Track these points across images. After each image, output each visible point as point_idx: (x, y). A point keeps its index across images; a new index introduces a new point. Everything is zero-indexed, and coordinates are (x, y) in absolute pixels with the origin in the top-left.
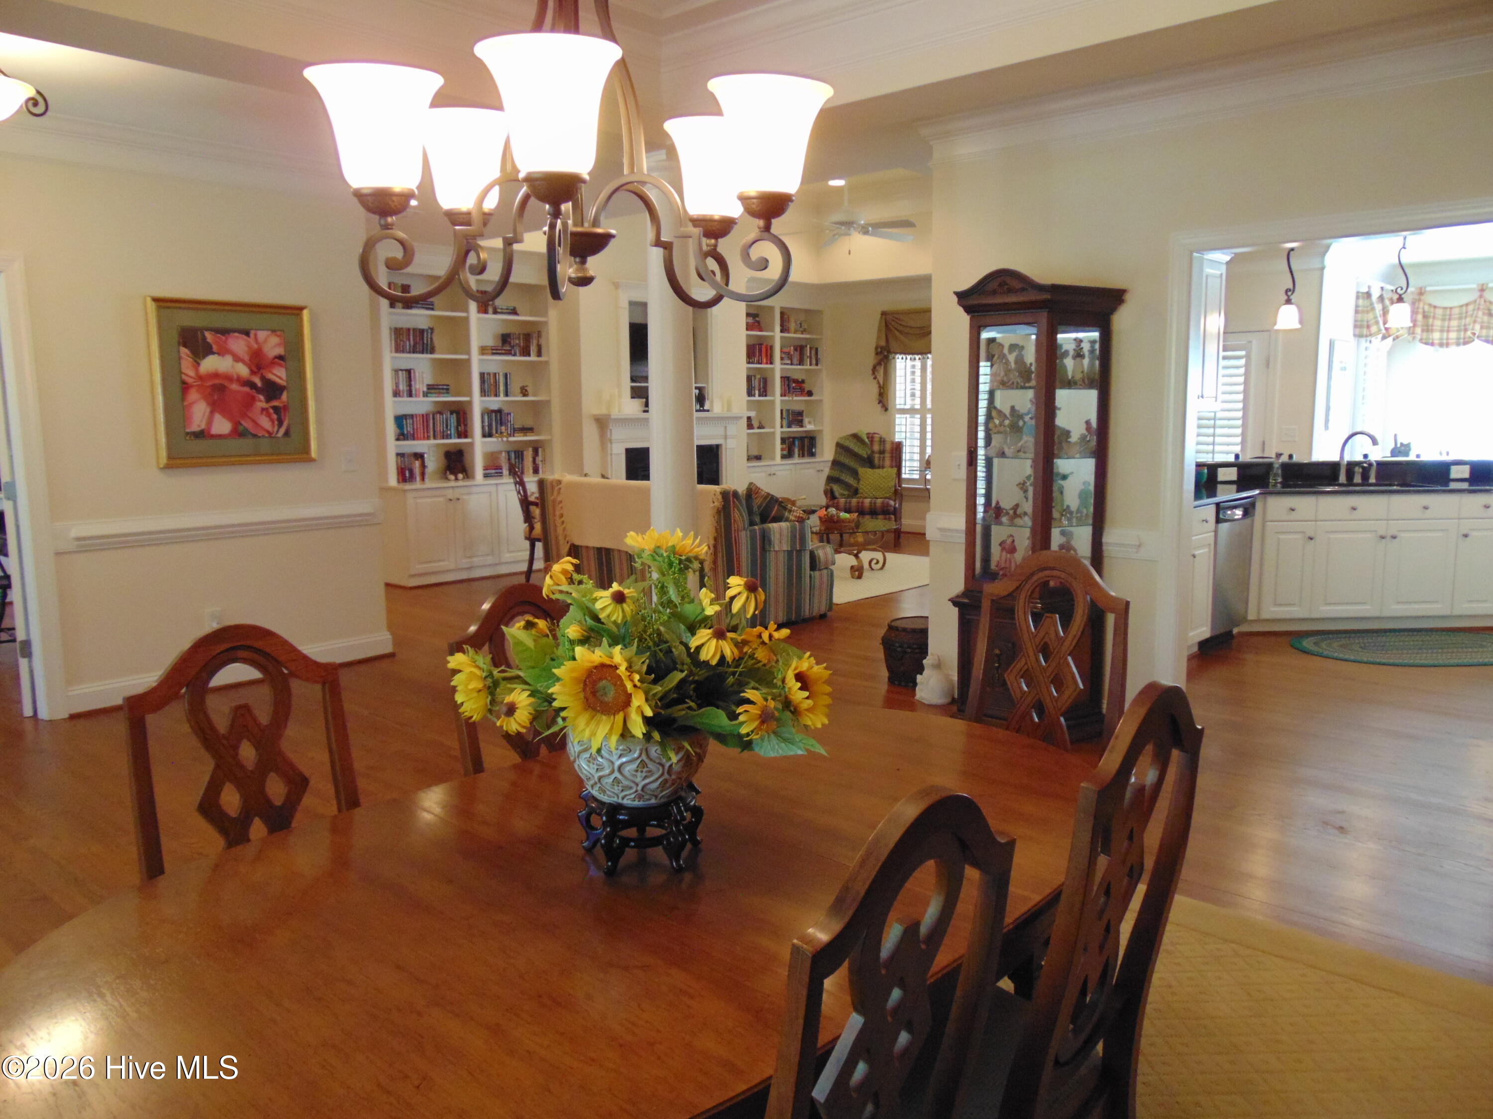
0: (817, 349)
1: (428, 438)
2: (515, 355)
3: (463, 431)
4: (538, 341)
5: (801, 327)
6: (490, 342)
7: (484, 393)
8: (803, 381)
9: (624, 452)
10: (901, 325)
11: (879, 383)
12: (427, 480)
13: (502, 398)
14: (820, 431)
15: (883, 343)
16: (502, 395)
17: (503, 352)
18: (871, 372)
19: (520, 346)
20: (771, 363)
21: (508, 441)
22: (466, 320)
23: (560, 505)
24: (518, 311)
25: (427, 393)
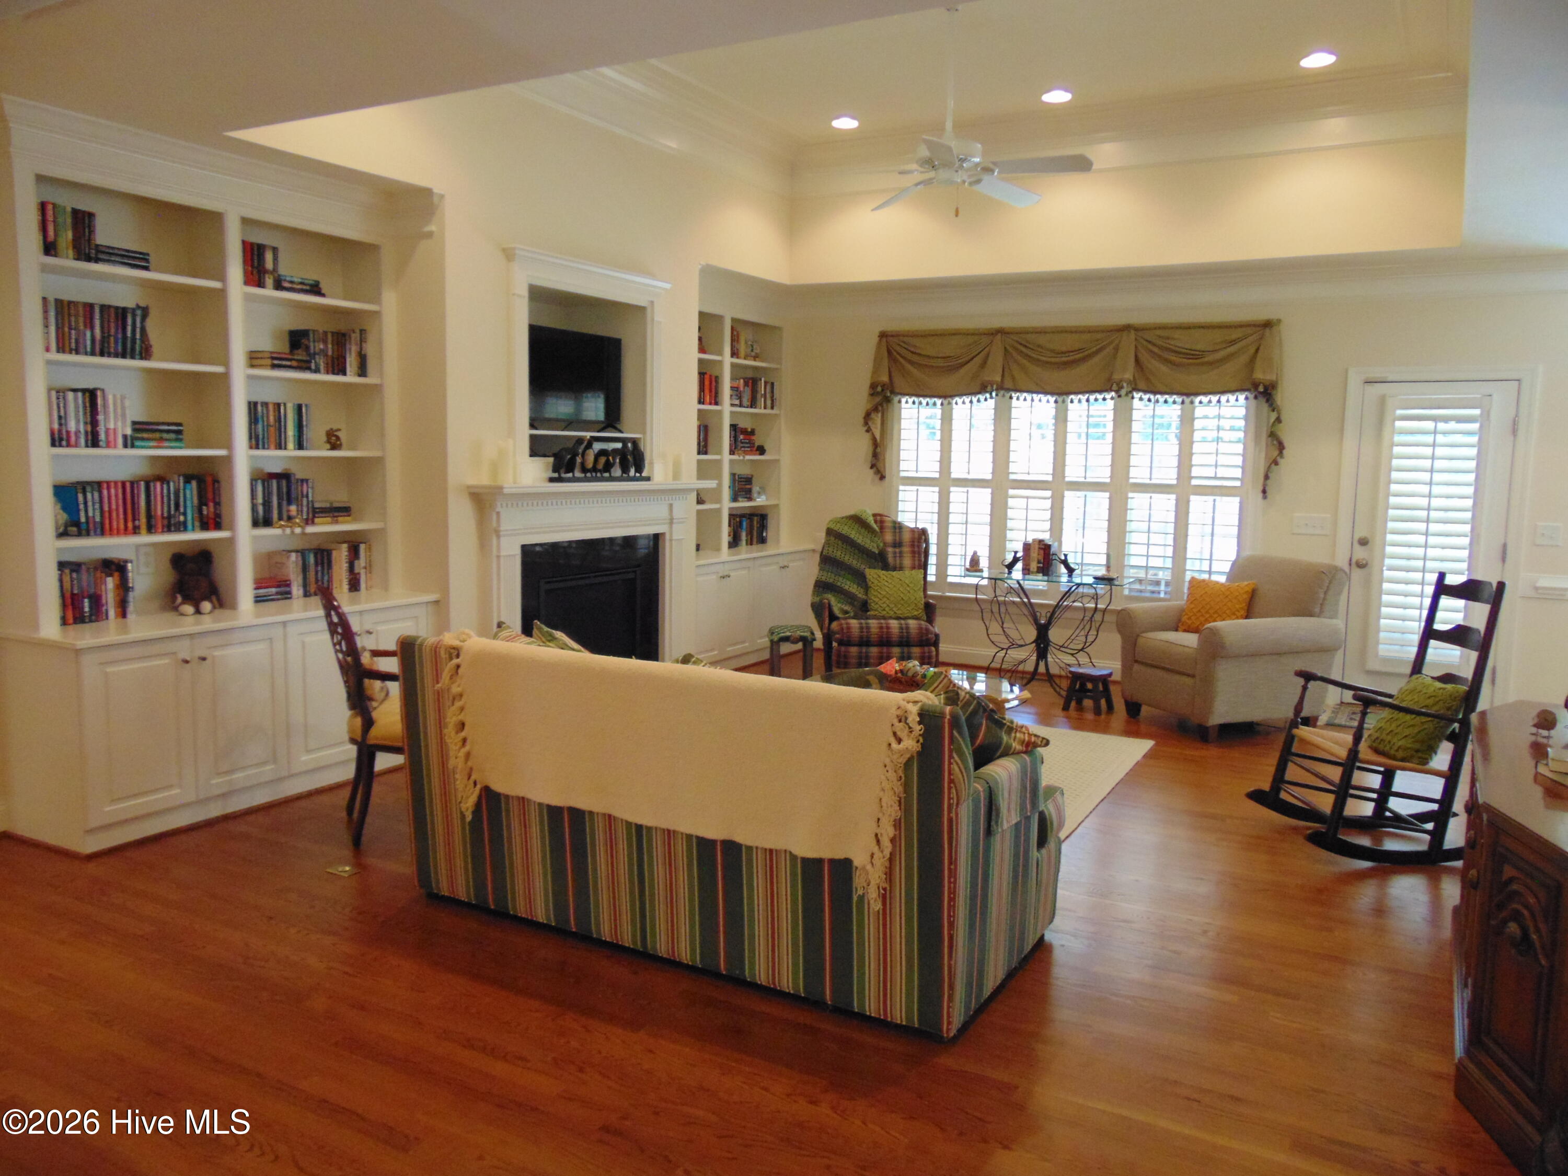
0: (773, 384)
1: (136, 531)
2: (317, 371)
3: (212, 515)
4: (361, 349)
5: (752, 350)
6: (266, 344)
7: (256, 441)
8: (753, 432)
9: (518, 552)
10: (912, 352)
11: (874, 439)
12: (131, 617)
13: (291, 451)
14: (776, 506)
15: (885, 378)
16: (291, 445)
17: (294, 363)
18: (862, 421)
19: (326, 355)
20: (716, 404)
21: (304, 534)
22: (221, 294)
23: (458, 704)
24: (324, 288)
25: (134, 439)
